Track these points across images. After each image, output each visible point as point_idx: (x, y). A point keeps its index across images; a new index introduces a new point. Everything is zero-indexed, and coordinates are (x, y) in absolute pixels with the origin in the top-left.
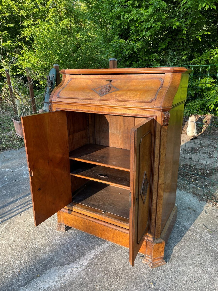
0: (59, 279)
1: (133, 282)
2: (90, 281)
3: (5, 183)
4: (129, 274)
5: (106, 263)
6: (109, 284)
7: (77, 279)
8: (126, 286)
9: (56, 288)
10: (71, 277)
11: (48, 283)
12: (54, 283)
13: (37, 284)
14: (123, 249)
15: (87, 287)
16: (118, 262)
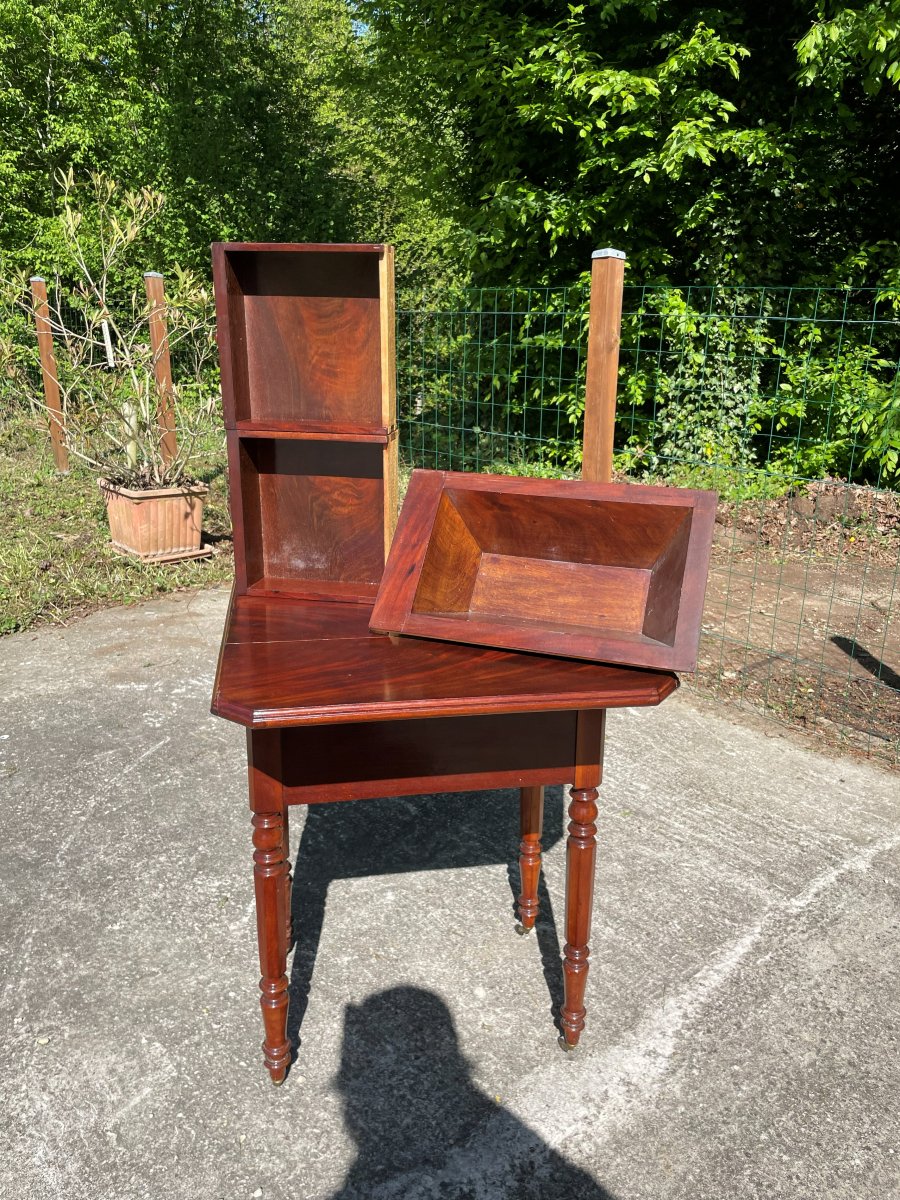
0: (593, 1110)
1: (887, 1110)
2: (721, 1113)
3: (158, 740)
4: (856, 1082)
5: (746, 1046)
6: (800, 1121)
7: (665, 1108)
8: (866, 1126)
9: (595, 1144)
10: (635, 1101)
11: (557, 1128)
12: (581, 1127)
13: (511, 1132)
14: (785, 990)
15: (722, 1136)
16: (793, 1041)
